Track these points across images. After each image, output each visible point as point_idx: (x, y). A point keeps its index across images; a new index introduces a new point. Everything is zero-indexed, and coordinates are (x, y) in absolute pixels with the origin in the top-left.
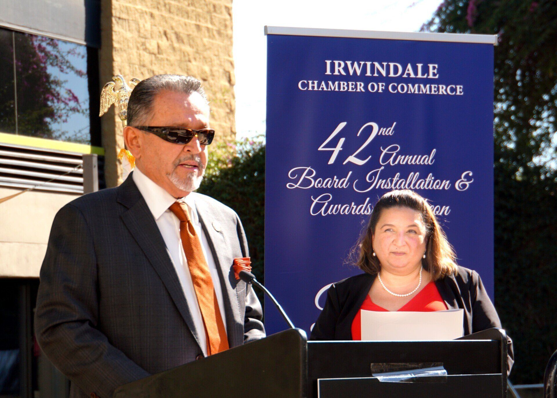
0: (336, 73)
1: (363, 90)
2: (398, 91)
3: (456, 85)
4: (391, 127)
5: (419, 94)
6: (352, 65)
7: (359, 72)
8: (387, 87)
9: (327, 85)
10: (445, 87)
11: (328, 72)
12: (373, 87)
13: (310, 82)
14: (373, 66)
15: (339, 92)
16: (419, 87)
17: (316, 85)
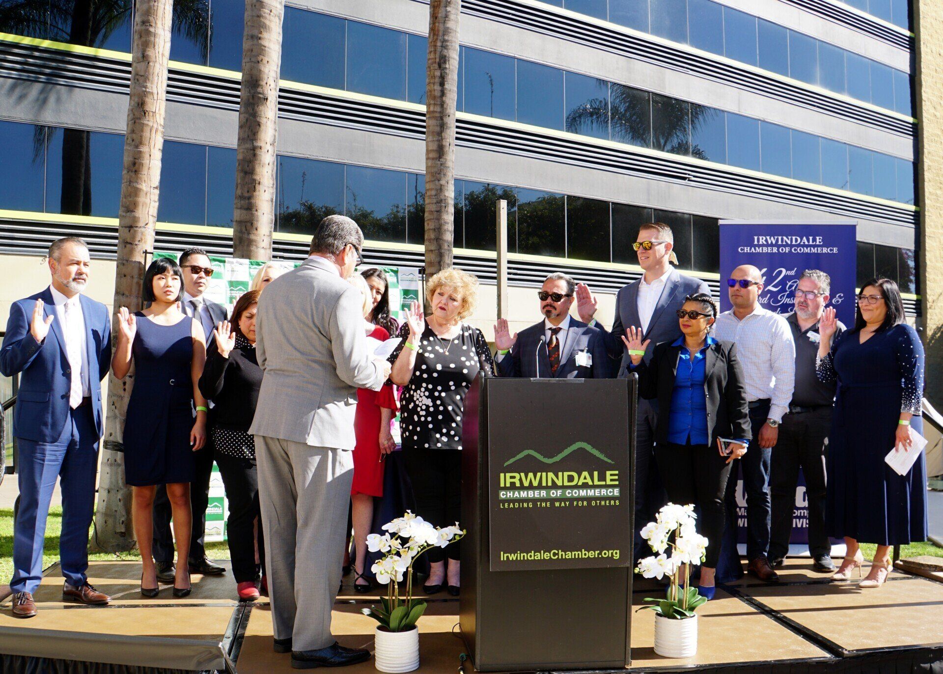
0: (761, 243)
1: (777, 252)
2: (798, 252)
3: (833, 247)
4: (793, 270)
5: (810, 253)
6: (770, 238)
7: (774, 242)
8: (791, 249)
9: (755, 249)
10: (826, 249)
12: (782, 250)
14: (782, 239)
15: (763, 253)
16: (811, 249)
17: (748, 250)
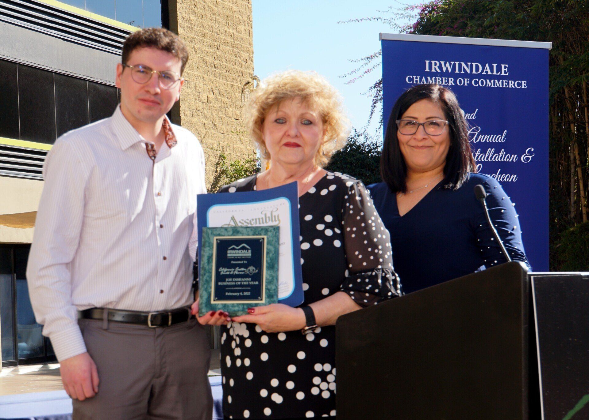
0: (433, 70)
1: (453, 84)
2: (479, 85)
4: (474, 113)
5: (494, 87)
6: (445, 64)
7: (450, 70)
9: (427, 80)
10: (513, 82)
11: (427, 70)
12: (460, 82)
13: (415, 77)
14: (460, 65)
16: (494, 82)
17: (418, 80)
